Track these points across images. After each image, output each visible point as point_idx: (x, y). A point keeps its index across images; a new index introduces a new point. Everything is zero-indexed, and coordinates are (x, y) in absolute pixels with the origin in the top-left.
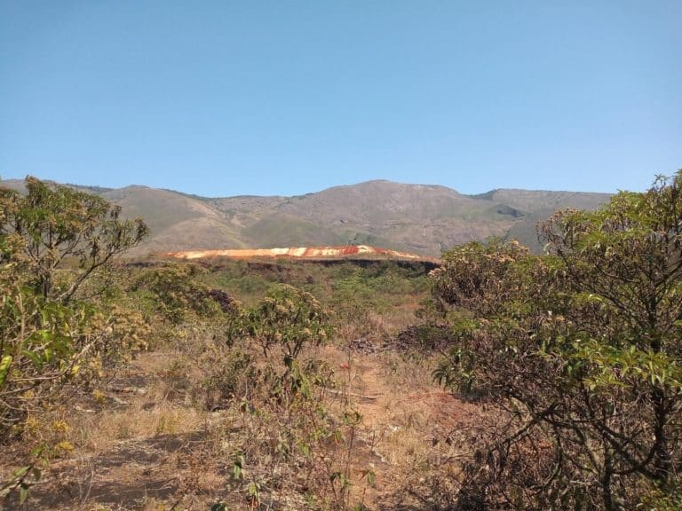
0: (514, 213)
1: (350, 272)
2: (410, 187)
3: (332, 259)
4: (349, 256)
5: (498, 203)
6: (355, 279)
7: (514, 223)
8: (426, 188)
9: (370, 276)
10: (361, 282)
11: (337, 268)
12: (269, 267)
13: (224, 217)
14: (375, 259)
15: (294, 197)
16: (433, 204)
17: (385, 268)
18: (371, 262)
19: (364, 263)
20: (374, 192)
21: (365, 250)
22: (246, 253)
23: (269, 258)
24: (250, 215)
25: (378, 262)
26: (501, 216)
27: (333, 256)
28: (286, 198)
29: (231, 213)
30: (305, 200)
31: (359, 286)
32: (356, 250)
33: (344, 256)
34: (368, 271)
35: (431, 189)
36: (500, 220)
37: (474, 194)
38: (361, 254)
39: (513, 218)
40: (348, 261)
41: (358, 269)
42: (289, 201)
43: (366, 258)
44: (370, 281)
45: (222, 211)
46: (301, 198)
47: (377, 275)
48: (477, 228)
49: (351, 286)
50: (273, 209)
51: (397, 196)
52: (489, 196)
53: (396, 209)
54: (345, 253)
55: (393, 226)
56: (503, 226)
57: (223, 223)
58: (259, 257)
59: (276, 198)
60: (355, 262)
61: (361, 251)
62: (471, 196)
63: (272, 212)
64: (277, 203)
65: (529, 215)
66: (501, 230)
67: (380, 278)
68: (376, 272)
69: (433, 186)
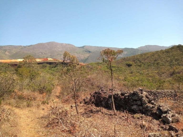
0: (90, 52)
1: (46, 66)
2: (62, 44)
3: (39, 62)
4: (45, 61)
5: (85, 49)
6: (47, 68)
7: (90, 54)
8: (66, 44)
9: (53, 67)
10: (50, 69)
11: (41, 65)
12: (16, 65)
13: (3, 52)
14: (54, 62)
15: (26, 46)
16: (69, 49)
17: (57, 64)
18: (53, 63)
19: (50, 63)
20: (51, 45)
21: (50, 59)
22: (8, 61)
23: (17, 62)
24: (12, 51)
25: (55, 63)
26: (86, 52)
27: (39, 61)
28: (24, 46)
29: (5, 51)
30: (30, 47)
31: (49, 71)
32: (47, 59)
33: (43, 61)
34: (51, 66)
35: (68, 45)
36: (86, 54)
37: (79, 47)
38: (49, 61)
39: (89, 53)
40: (45, 63)
41: (48, 65)
42: (25, 47)
43: (51, 62)
44: (53, 69)
45: (2, 50)
46: (29, 46)
47: (55, 67)
48: (81, 56)
49: (46, 71)
50: (19, 49)
51: (58, 46)
52: (83, 47)
53: (58, 50)
54: (44, 60)
55: (57, 55)
56: (87, 55)
57: (3, 53)
58: (13, 62)
59: (21, 46)
60: (48, 63)
61: (49, 60)
62: (78, 47)
63: (19, 50)
64: (21, 48)
65: (93, 52)
66: (86, 56)
67: (56, 68)
68: (54, 66)
69: (68, 44)
